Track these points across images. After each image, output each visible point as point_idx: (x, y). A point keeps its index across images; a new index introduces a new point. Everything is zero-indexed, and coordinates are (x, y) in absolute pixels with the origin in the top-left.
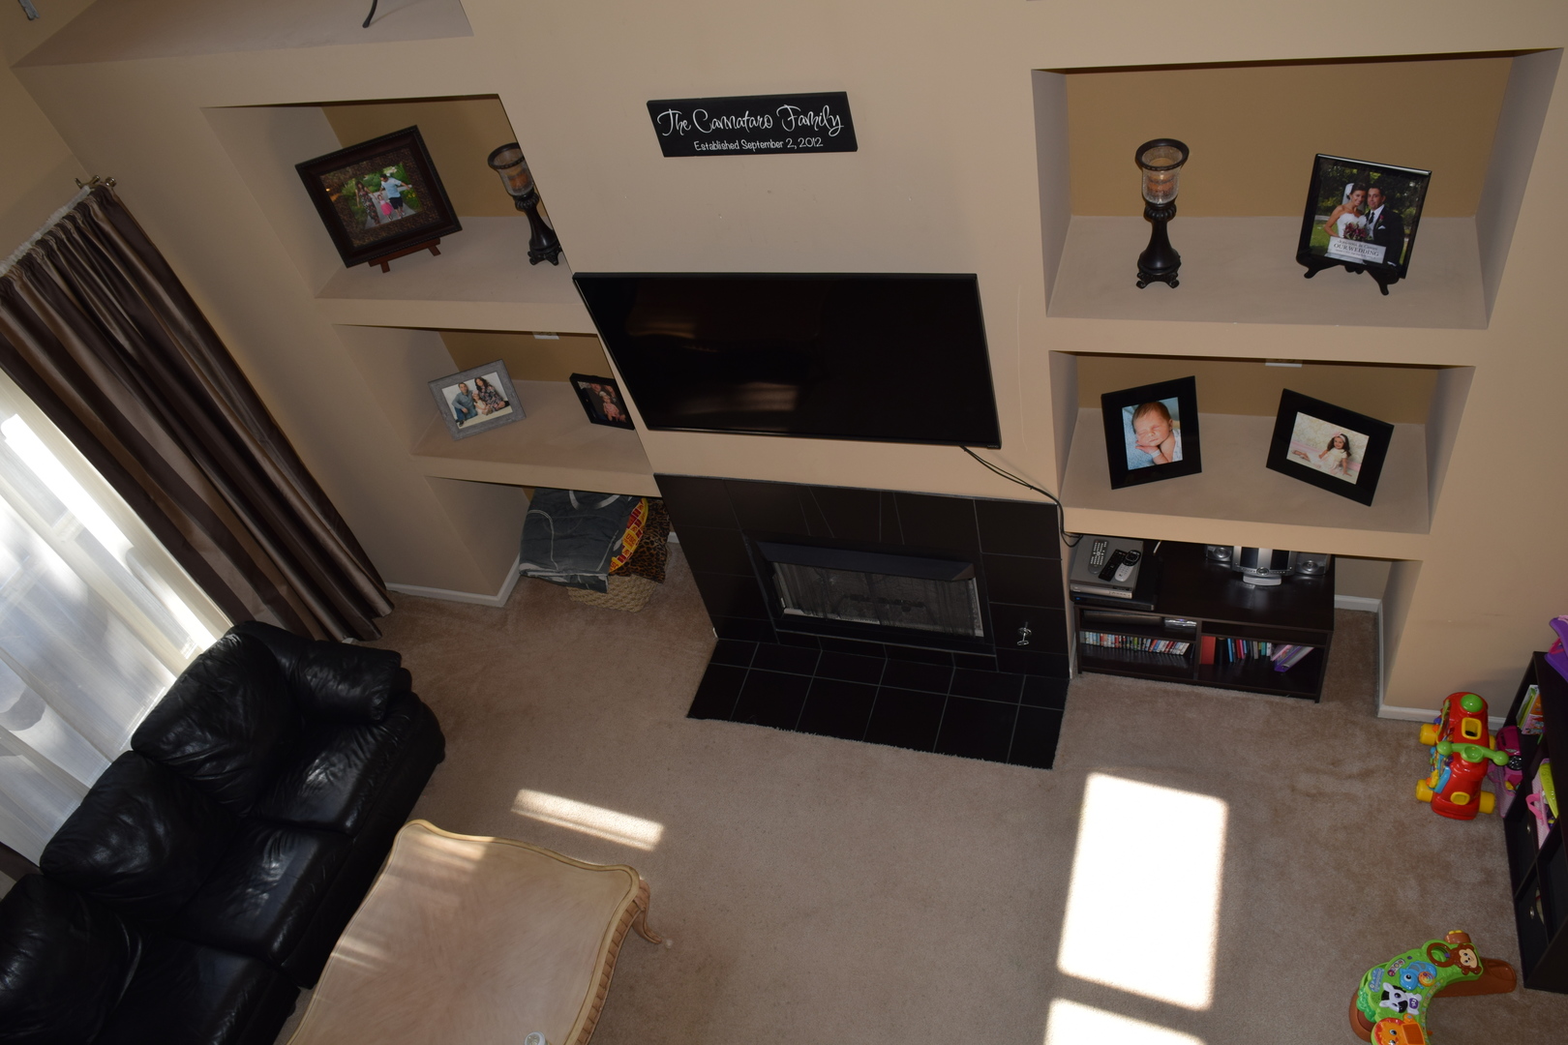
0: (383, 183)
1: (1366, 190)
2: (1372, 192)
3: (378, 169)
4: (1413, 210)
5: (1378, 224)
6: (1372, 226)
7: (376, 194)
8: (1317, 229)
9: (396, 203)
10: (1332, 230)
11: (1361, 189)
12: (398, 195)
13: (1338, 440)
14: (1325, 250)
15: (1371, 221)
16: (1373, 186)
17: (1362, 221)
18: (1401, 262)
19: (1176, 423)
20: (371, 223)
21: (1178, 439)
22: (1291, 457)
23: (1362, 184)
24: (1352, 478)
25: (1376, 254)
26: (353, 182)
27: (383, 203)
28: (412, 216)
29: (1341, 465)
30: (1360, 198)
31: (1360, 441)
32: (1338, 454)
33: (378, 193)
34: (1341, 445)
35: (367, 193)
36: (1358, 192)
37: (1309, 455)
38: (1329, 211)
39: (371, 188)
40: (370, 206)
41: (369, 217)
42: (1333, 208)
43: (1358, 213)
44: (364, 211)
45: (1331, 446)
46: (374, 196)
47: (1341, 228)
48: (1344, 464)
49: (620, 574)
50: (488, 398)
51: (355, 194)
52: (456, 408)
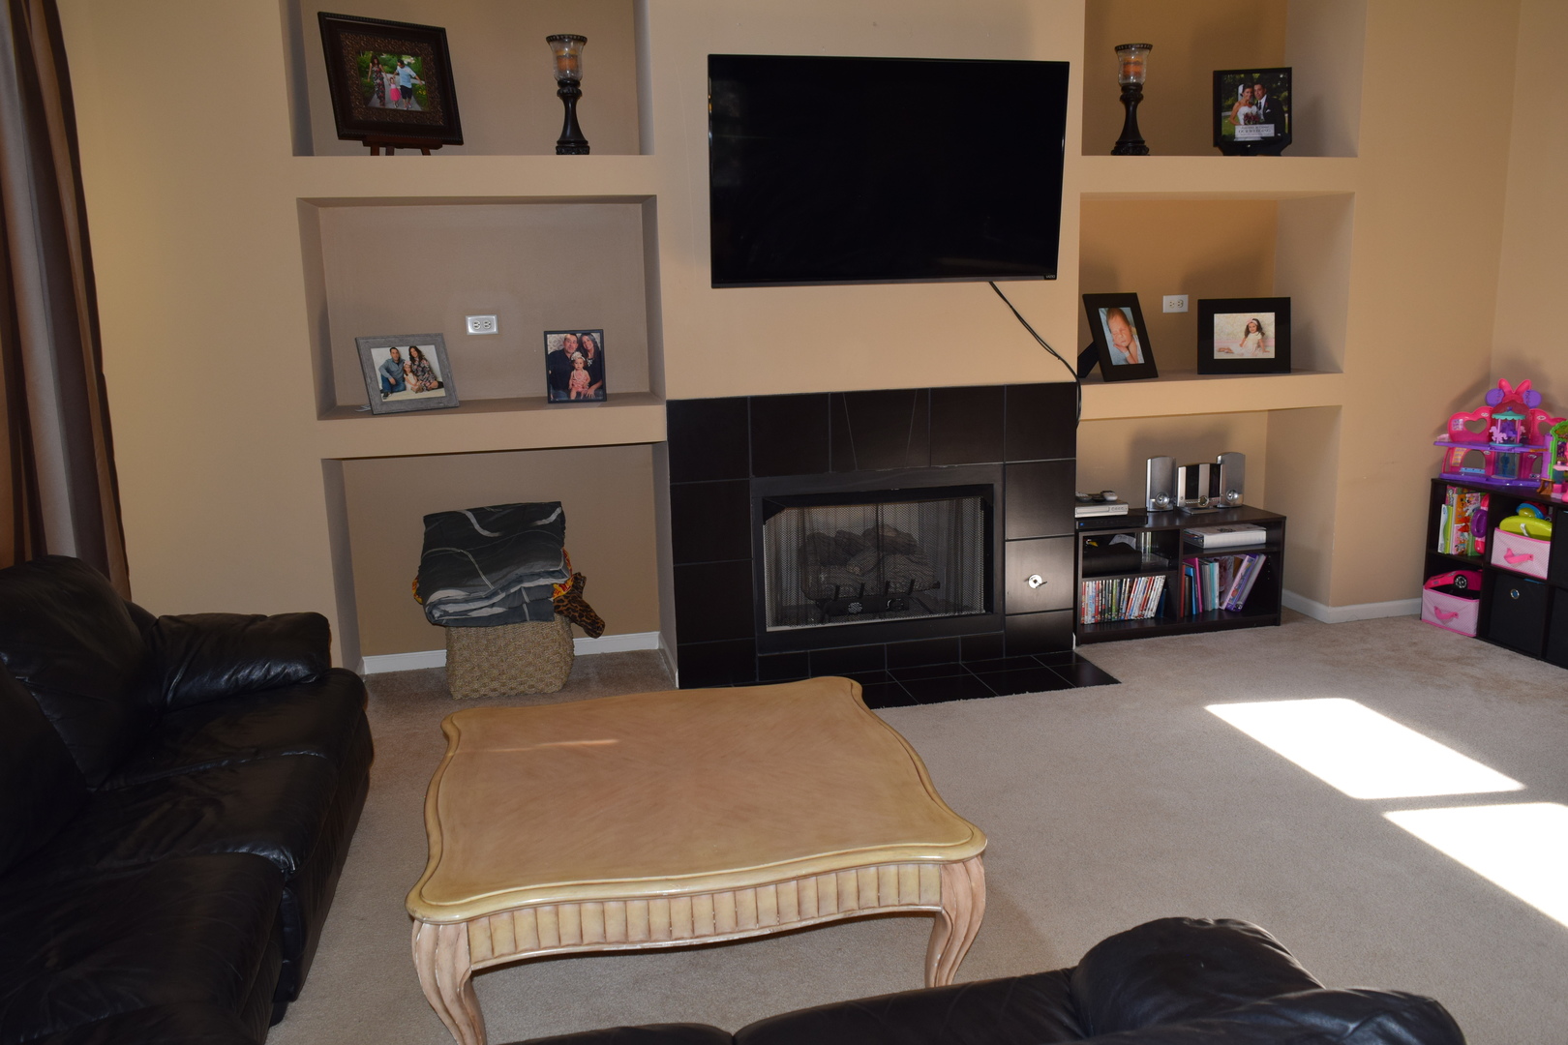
0: (398, 68)
1: (1252, 87)
2: (1257, 87)
3: (399, 54)
4: (1286, 94)
5: (1265, 109)
6: (1261, 112)
7: (390, 76)
8: (1225, 122)
9: (406, 92)
10: (1235, 121)
11: (1249, 87)
12: (410, 87)
13: (1251, 325)
14: (1234, 136)
15: (1260, 108)
16: (1257, 84)
17: (1254, 109)
18: (1287, 131)
19: (1134, 330)
21: (1138, 343)
22: (1217, 356)
23: (1249, 84)
24: (1270, 353)
25: (1268, 131)
26: (369, 55)
27: (393, 87)
28: (417, 113)
29: (1259, 346)
30: (1249, 94)
31: (1268, 319)
32: (1255, 336)
33: (392, 76)
34: (1255, 328)
35: (380, 71)
36: (1247, 90)
37: (1232, 348)
38: (1230, 108)
39: (386, 68)
40: (379, 85)
41: (376, 95)
42: (1233, 105)
43: (1250, 105)
44: (372, 87)
45: (1247, 332)
46: (387, 77)
47: (1241, 118)
48: (1261, 344)
49: (561, 608)
50: (420, 373)
51: (368, 67)
52: (382, 376)
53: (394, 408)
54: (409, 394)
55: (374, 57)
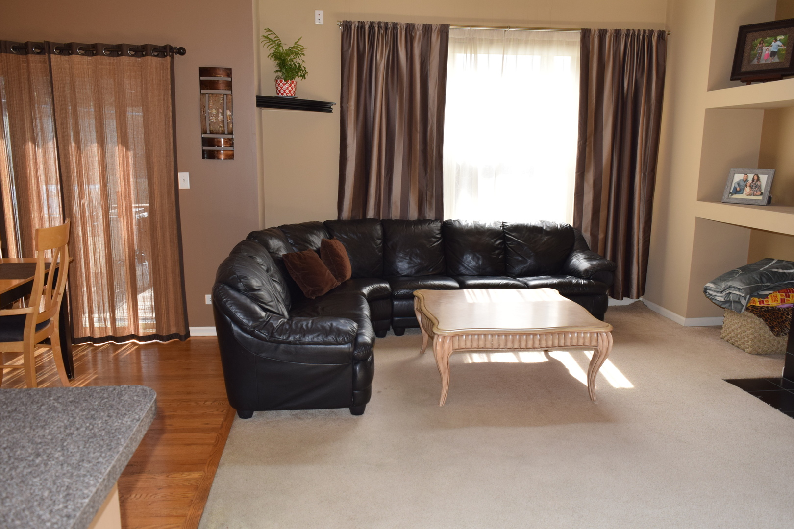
26: (760, 39)
35: (763, 46)
40: (760, 53)
44: (756, 55)
50: (754, 187)
51: (757, 46)
52: (734, 186)
53: (732, 201)
54: (743, 196)
55: (762, 40)
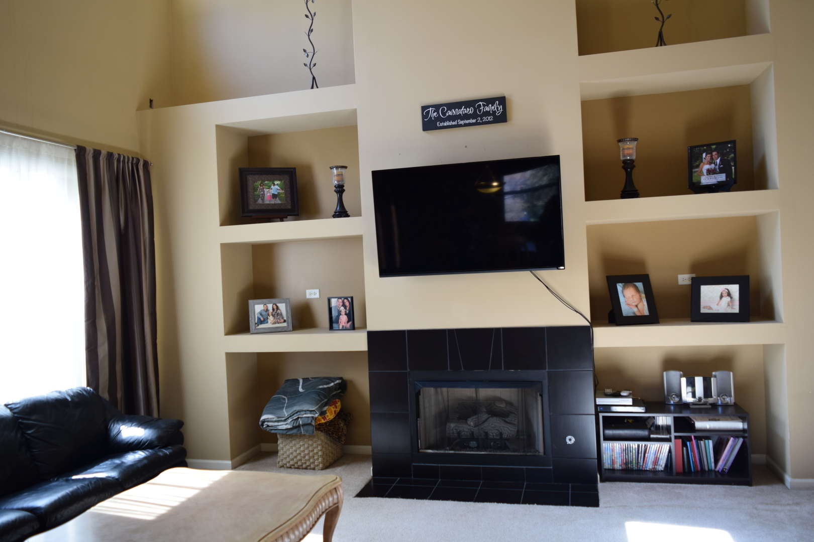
0: (272, 186)
1: (711, 154)
2: (714, 153)
3: (273, 181)
4: (732, 155)
5: (720, 165)
6: (717, 167)
7: (267, 190)
8: (695, 175)
9: (274, 196)
10: (701, 174)
11: (709, 154)
12: (276, 193)
13: (724, 292)
14: (700, 182)
15: (716, 165)
16: (714, 151)
17: (713, 166)
18: (733, 177)
19: (643, 295)
20: (260, 201)
21: (645, 303)
22: (703, 311)
23: (709, 152)
24: (736, 309)
25: (722, 177)
26: (260, 182)
27: (269, 194)
28: (279, 204)
29: (729, 305)
30: (710, 158)
31: (735, 289)
32: (726, 299)
33: (268, 190)
34: (726, 294)
35: (263, 188)
36: (708, 155)
37: (712, 306)
38: (698, 166)
39: (266, 187)
40: (262, 194)
41: (260, 199)
42: (699, 164)
43: (710, 163)
44: (259, 196)
45: (721, 297)
46: (266, 190)
47: (705, 172)
48: (730, 304)
49: (321, 429)
50: (276, 316)
51: (258, 187)
52: (258, 317)
53: (260, 331)
54: (269, 325)
55: (261, 183)
